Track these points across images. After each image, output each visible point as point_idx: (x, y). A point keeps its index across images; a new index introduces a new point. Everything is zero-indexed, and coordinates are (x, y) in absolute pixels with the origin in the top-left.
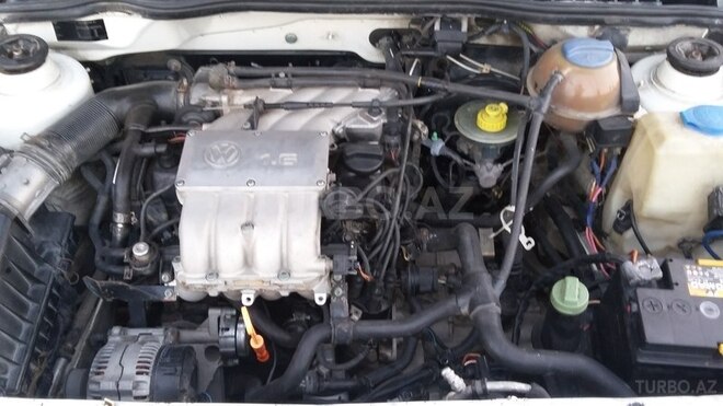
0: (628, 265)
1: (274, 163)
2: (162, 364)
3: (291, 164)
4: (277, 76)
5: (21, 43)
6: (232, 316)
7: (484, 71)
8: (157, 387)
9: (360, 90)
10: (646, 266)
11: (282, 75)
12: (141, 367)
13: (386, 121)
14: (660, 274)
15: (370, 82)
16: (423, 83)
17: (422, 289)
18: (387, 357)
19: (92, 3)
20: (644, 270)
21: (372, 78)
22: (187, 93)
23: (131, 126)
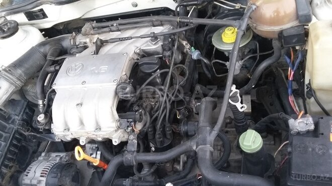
0: (291, 122)
1: (96, 71)
2: (52, 172)
3: (104, 71)
4: (112, 26)
5: (9, 24)
6: (96, 147)
7: (237, 8)
8: (48, 183)
9: (153, 28)
10: (303, 122)
11: (115, 25)
12: (44, 173)
13: (162, 44)
14: (312, 127)
15: (156, 23)
16: (180, 20)
17: (189, 134)
18: (177, 169)
19: (36, 1)
20: (302, 125)
21: (156, 21)
22: (74, 39)
23: (49, 58)
